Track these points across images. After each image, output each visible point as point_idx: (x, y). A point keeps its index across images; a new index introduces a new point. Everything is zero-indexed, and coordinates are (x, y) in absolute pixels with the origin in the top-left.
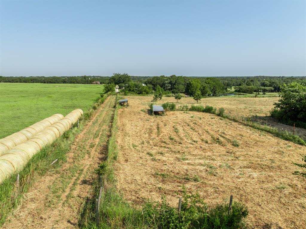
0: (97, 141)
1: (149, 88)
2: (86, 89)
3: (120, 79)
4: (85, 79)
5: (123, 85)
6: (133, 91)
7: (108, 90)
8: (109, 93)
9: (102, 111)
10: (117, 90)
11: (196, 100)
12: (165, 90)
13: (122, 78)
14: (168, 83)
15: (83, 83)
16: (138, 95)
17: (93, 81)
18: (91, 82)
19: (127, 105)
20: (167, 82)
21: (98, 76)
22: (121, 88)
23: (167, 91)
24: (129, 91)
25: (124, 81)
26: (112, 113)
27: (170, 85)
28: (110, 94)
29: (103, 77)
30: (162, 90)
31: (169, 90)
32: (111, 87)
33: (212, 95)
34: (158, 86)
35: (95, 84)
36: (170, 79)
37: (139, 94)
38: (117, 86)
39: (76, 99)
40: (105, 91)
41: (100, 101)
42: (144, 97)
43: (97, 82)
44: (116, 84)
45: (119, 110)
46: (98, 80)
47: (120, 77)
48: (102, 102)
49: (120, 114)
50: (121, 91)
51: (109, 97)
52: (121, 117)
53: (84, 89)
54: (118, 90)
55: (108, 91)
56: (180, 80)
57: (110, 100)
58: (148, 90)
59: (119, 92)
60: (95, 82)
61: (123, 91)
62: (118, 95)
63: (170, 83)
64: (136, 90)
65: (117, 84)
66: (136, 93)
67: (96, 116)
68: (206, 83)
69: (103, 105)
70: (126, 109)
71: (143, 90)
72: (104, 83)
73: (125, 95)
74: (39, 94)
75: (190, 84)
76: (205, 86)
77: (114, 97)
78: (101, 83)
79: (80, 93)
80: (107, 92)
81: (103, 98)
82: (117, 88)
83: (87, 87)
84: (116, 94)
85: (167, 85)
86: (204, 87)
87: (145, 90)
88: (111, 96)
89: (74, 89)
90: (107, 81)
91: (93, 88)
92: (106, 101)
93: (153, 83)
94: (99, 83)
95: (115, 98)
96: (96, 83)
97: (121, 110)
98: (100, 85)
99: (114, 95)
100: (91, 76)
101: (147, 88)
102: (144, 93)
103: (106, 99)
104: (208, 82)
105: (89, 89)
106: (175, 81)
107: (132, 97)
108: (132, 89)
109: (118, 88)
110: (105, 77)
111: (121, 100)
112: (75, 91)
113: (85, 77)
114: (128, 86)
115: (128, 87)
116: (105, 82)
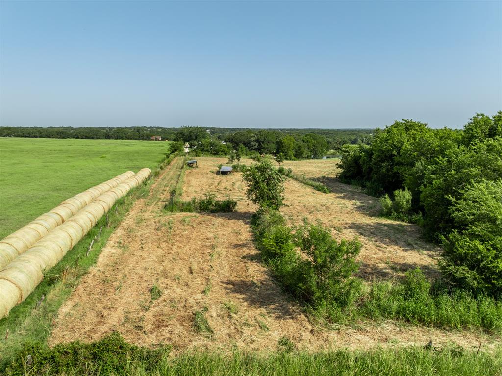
0: (168, 188)
1: (228, 147)
2: (144, 147)
3: (191, 134)
4: (139, 132)
5: (195, 142)
6: (207, 151)
7: (174, 149)
8: (176, 153)
9: (169, 171)
10: (187, 150)
11: (278, 162)
12: (250, 151)
13: (194, 133)
14: (254, 141)
15: (136, 139)
16: (213, 156)
17: (152, 136)
18: (147, 137)
19: (197, 167)
20: (253, 139)
21: (158, 128)
22: (192, 147)
23: (252, 151)
24: (202, 151)
25: (196, 137)
26: (179, 173)
27: (257, 144)
28: (177, 155)
29: (166, 128)
30: (246, 150)
31: (256, 149)
32: (178, 145)
33: (312, 157)
34: (240, 144)
35: (153, 140)
36: (257, 135)
37: (215, 154)
38: (187, 144)
39: (136, 160)
40: (171, 151)
41: (166, 161)
42: (221, 159)
43: (157, 137)
44: (186, 140)
45: (188, 171)
46: (158, 134)
47: (191, 132)
48: (169, 163)
49: (188, 174)
50: (192, 152)
51: (176, 159)
52: (188, 175)
53: (141, 148)
54: (189, 150)
55: (175, 151)
56: (270, 138)
57: (177, 161)
58: (226, 149)
59: (189, 153)
60: (154, 138)
61: (194, 151)
62: (187, 157)
63: (257, 141)
64: (211, 149)
65: (187, 142)
66: (212, 153)
67: (163, 175)
68: (304, 141)
69: (169, 167)
70: (194, 170)
71: (221, 150)
72: (167, 139)
73: (197, 156)
74: (87, 155)
75: (281, 142)
76: (300, 145)
77: (183, 158)
78: (163, 139)
79: (137, 153)
80: (173, 152)
81: (169, 159)
82: (186, 147)
83: (144, 146)
84: (185, 155)
85: (252, 143)
86: (299, 147)
87: (223, 150)
88: (179, 157)
89: (127, 148)
90: (173, 136)
91: (154, 146)
92: (172, 163)
93: (236, 141)
94: (160, 139)
95: (183, 160)
96: (156, 139)
97: (189, 171)
98: (162, 141)
99: (183, 156)
100: (146, 127)
101: (226, 147)
102: (220, 153)
103: (172, 160)
104: (306, 140)
105: (147, 148)
106: (263, 139)
107: (205, 158)
108: (205, 149)
109: (188, 146)
110: (169, 129)
111: (190, 162)
112: (131, 151)
113: (138, 130)
114: (201, 144)
115: (201, 146)
116: (169, 137)
